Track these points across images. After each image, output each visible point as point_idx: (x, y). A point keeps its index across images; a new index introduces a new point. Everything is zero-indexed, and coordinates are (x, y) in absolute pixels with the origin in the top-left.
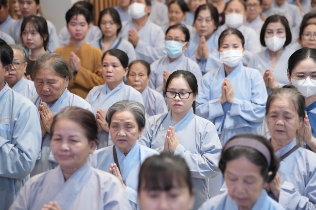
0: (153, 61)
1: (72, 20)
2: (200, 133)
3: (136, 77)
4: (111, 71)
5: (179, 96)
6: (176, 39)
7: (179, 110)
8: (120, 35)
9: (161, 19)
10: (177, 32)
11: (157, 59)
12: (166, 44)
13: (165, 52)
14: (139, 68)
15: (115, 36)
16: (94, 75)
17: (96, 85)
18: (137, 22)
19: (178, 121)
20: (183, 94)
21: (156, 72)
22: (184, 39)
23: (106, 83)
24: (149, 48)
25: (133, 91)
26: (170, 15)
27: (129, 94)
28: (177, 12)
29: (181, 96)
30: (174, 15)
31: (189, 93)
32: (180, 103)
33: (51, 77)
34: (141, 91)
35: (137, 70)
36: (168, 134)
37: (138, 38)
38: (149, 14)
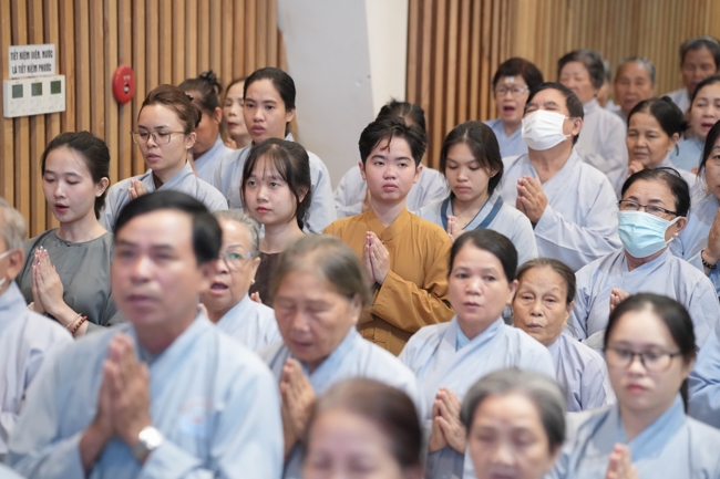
0: (582, 264)
1: (377, 151)
2: (705, 472)
3: (535, 303)
4: (479, 291)
5: (643, 362)
6: (652, 207)
7: (643, 401)
8: (497, 193)
9: (606, 154)
10: (654, 189)
11: (593, 258)
12: (620, 218)
13: (616, 239)
14: (545, 280)
15: (485, 196)
16: (423, 294)
17: (429, 321)
18: (542, 158)
19: (638, 431)
20: (653, 357)
21: (588, 293)
22: (672, 208)
23: (454, 319)
24: (571, 228)
25: (529, 342)
26: (632, 142)
27: (519, 352)
28: (649, 135)
29: (649, 363)
30: (642, 141)
31: (672, 356)
32: (646, 382)
33: (315, 295)
34: (547, 342)
35: (541, 285)
36: (613, 466)
37: (543, 201)
38: (575, 138)
